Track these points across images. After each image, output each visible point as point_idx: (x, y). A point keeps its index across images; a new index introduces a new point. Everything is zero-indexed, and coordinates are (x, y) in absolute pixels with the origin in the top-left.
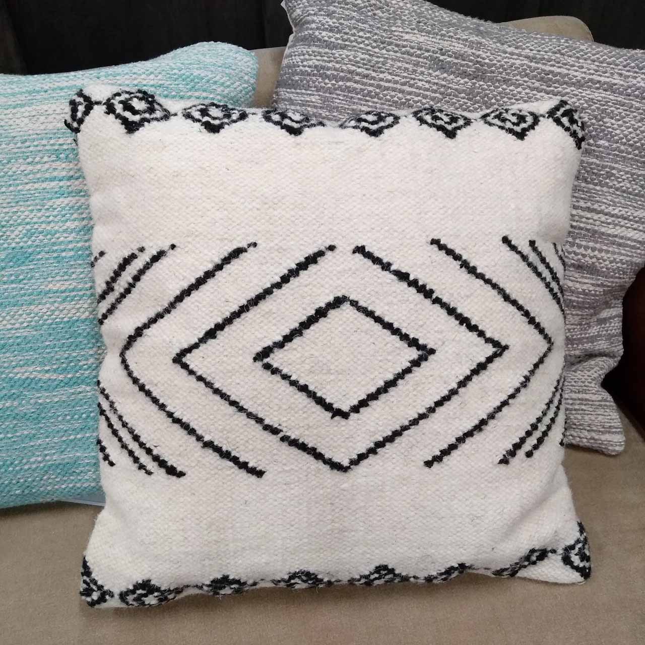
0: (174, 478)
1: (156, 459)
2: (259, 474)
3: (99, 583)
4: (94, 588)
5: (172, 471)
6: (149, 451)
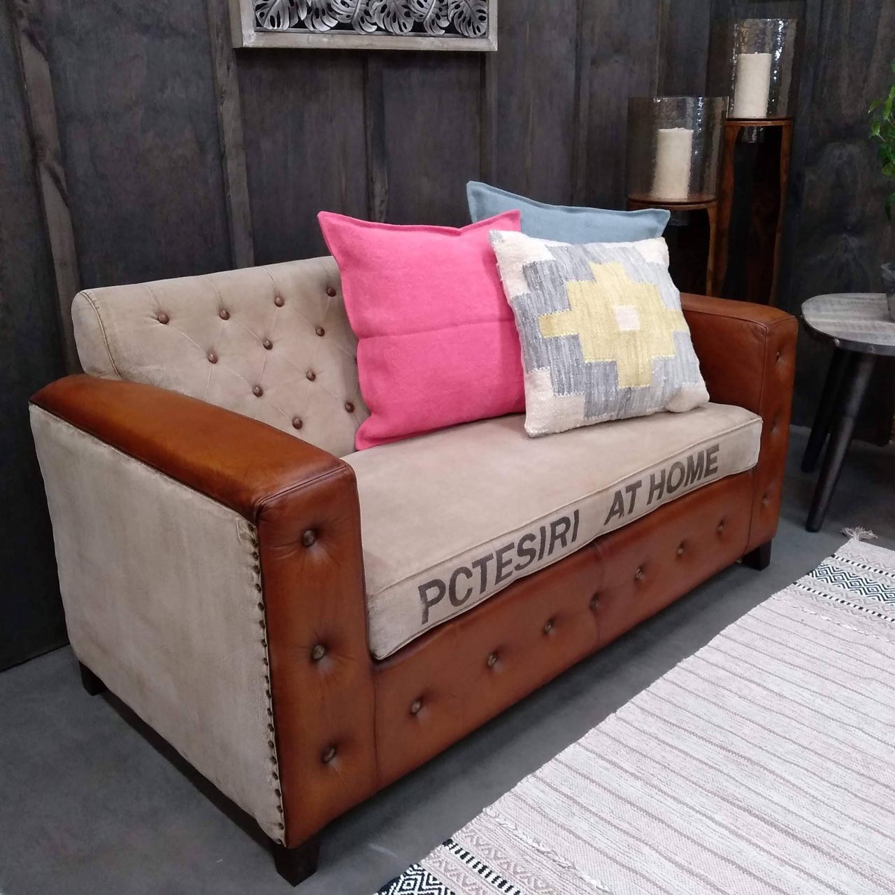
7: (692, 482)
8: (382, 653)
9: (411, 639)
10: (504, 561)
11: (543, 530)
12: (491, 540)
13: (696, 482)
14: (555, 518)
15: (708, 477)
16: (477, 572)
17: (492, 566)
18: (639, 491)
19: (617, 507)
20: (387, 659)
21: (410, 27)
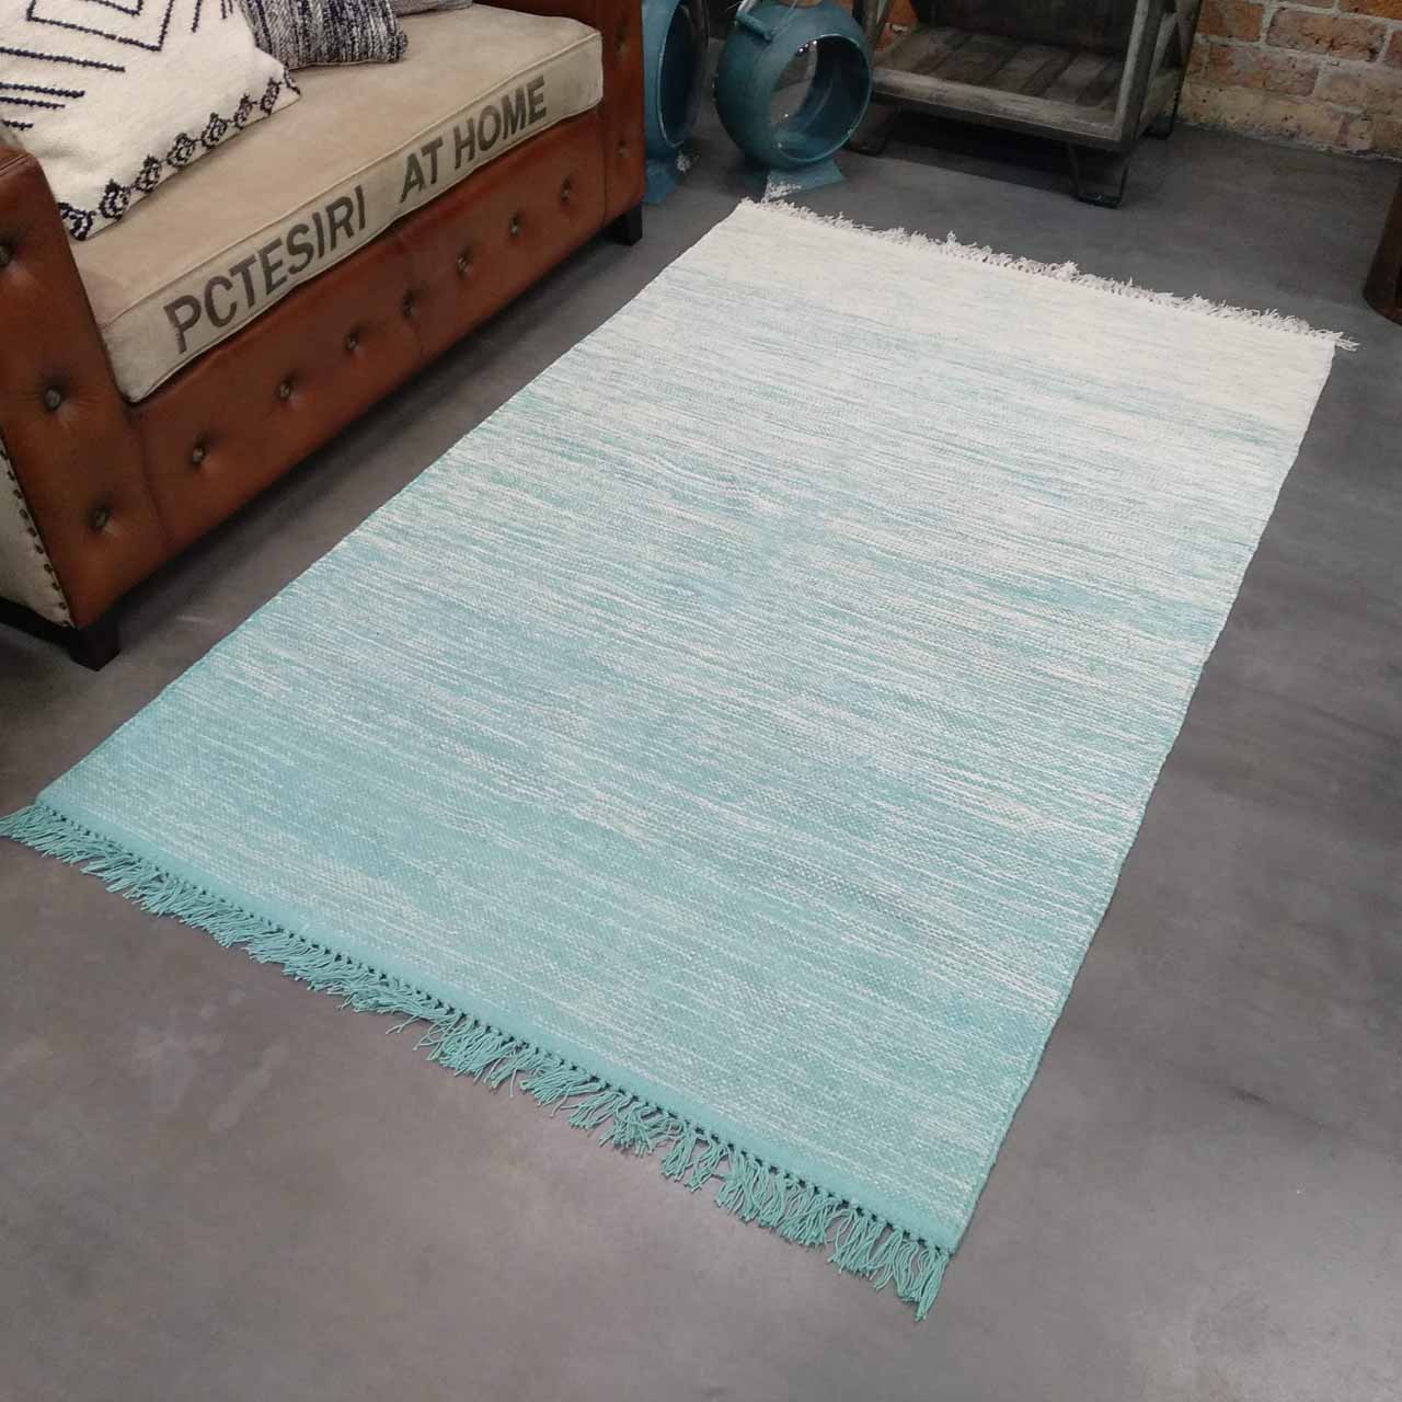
0: (80, 99)
1: (60, 93)
2: (122, 70)
3: (82, 210)
4: (81, 216)
5: (76, 95)
6: (52, 92)
7: (513, 132)
8: (137, 394)
9: (170, 375)
10: (271, 264)
11: (317, 218)
12: (249, 237)
13: (519, 133)
14: (331, 199)
15: (534, 124)
16: (238, 280)
17: (256, 271)
18: (440, 151)
19: (413, 177)
20: (145, 400)
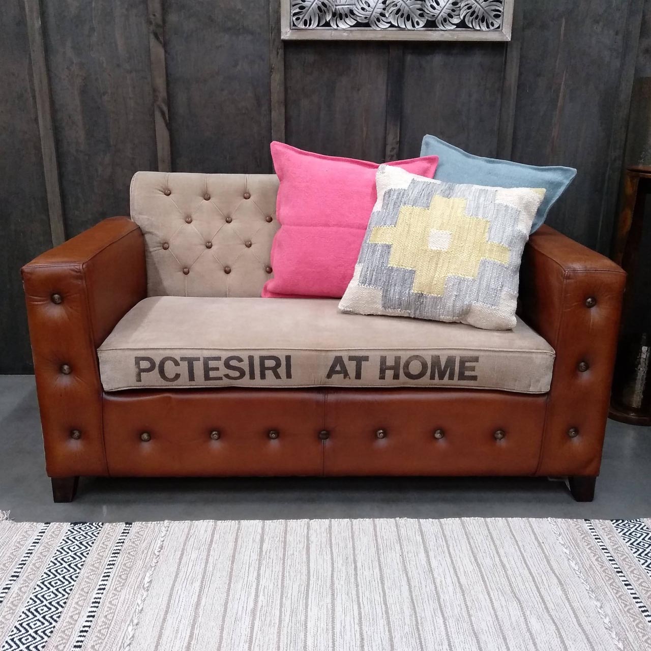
7: (440, 379)
8: (107, 387)
9: (128, 388)
10: (211, 366)
11: (251, 358)
12: (202, 348)
13: (447, 381)
14: (265, 354)
15: (463, 381)
16: (184, 365)
17: (199, 365)
18: (366, 363)
21: (422, 24)
